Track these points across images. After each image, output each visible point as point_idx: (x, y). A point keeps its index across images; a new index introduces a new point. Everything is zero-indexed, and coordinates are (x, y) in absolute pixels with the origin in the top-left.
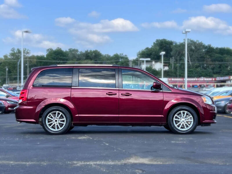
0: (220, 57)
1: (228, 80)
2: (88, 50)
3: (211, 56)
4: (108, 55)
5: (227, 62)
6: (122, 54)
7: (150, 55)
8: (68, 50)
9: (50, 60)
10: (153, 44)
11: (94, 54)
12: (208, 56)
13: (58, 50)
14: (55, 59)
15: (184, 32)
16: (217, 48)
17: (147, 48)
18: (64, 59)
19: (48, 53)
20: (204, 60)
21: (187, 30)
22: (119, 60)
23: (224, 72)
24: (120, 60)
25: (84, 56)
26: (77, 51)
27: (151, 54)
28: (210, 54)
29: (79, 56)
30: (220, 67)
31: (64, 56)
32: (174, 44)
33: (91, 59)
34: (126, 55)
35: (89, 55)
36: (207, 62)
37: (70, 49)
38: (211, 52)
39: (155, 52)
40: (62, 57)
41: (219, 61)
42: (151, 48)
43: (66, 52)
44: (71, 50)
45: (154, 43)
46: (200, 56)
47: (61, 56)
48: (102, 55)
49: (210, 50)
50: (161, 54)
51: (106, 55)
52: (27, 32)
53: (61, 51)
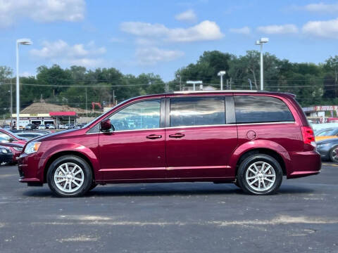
0: (301, 78)
1: (313, 112)
2: (99, 69)
3: (287, 76)
4: (131, 76)
5: (311, 85)
6: (152, 74)
7: (195, 76)
8: (70, 69)
9: (43, 83)
10: (199, 59)
11: (110, 74)
12: (283, 77)
13: (55, 69)
14: (50, 83)
15: (258, 42)
16: (295, 65)
17: (191, 66)
18: (65, 82)
19: (39, 72)
20: (276, 83)
21: (263, 40)
22: (148, 83)
23: (307, 100)
24: (150, 83)
25: (95, 78)
26: (84, 69)
27: (197, 74)
28: (286, 73)
29: (87, 76)
30: (301, 93)
31: (64, 77)
32: (232, 59)
33: (106, 82)
34: (158, 76)
35: (103, 75)
36: (281, 85)
37: (72, 67)
38: (288, 70)
40: (61, 79)
41: (300, 84)
42: (197, 65)
43: (67, 72)
44: (74, 69)
45: (201, 57)
46: (270, 77)
47: (60, 77)
48: (122, 76)
49: (286, 67)
50: (219, 74)
51: (127, 75)
52: (24, 43)
53: (60, 70)
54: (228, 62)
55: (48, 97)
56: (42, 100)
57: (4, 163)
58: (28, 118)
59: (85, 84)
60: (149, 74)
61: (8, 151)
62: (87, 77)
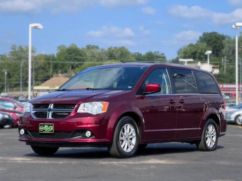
2: (112, 47)
4: (138, 53)
6: (158, 52)
9: (61, 60)
11: (119, 52)
14: (68, 60)
17: (191, 45)
18: (80, 59)
19: (59, 51)
25: (106, 55)
26: (97, 48)
31: (80, 55)
32: (227, 39)
33: (115, 59)
34: (163, 54)
35: (114, 53)
37: (87, 46)
39: (202, 50)
44: (89, 47)
45: (200, 37)
47: (76, 55)
50: (206, 53)
52: (36, 27)
53: (77, 48)
54: (224, 42)
55: (66, 72)
56: (60, 75)
57: (7, 126)
58: (48, 90)
59: (98, 61)
60: (155, 52)
61: (9, 116)
62: (99, 55)
